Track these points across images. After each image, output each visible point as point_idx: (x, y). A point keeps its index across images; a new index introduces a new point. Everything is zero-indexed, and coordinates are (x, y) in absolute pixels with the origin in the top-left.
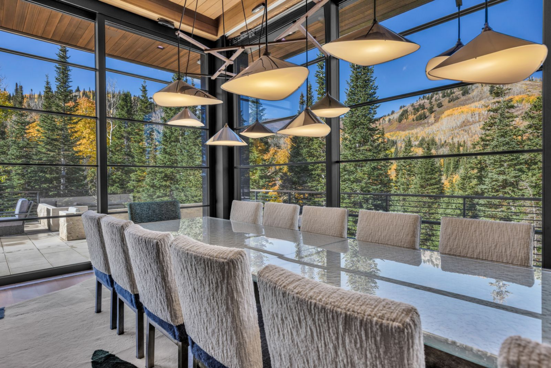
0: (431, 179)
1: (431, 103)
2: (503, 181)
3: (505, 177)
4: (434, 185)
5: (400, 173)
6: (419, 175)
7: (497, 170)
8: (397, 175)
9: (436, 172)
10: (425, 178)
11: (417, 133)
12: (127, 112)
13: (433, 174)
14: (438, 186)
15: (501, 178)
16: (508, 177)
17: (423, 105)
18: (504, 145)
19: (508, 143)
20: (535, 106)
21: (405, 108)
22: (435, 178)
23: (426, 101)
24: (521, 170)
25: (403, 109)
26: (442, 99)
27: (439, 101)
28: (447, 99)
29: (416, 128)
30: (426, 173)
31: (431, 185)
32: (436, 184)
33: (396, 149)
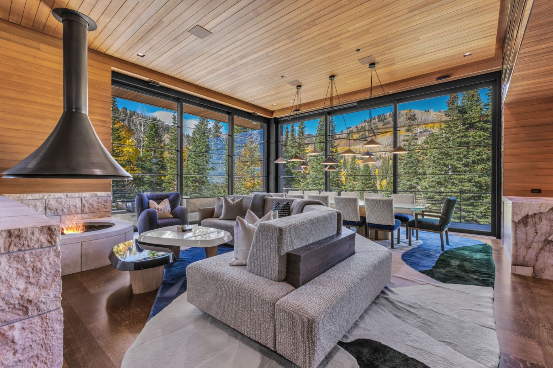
0: (368, 183)
1: (370, 126)
2: (409, 186)
3: (410, 183)
4: (371, 187)
5: (348, 179)
6: (361, 181)
7: (407, 178)
8: (346, 180)
9: (372, 179)
10: (364, 183)
11: (359, 149)
12: (155, 132)
13: (369, 180)
14: (373, 188)
15: (408, 183)
16: (412, 183)
17: (364, 127)
18: (410, 163)
19: (412, 162)
20: (425, 142)
21: (351, 129)
22: (371, 183)
23: (366, 124)
24: (419, 179)
25: (349, 130)
26: (378, 123)
27: (376, 125)
28: (382, 123)
29: (359, 145)
30: (365, 179)
31: (369, 187)
32: (372, 187)
33: (345, 160)
